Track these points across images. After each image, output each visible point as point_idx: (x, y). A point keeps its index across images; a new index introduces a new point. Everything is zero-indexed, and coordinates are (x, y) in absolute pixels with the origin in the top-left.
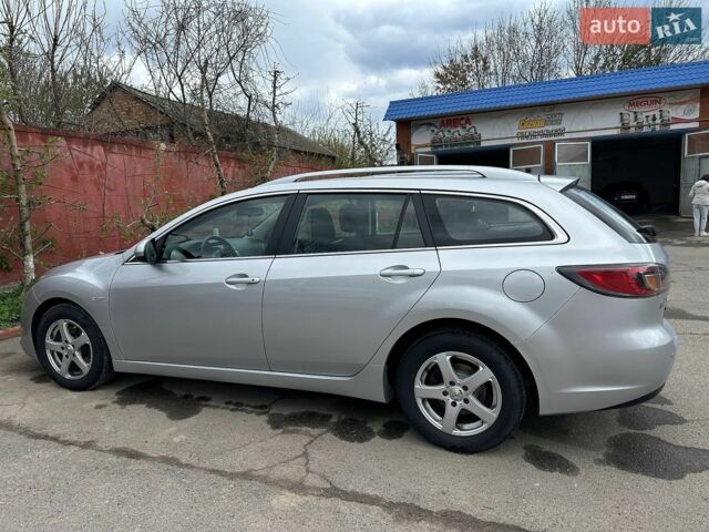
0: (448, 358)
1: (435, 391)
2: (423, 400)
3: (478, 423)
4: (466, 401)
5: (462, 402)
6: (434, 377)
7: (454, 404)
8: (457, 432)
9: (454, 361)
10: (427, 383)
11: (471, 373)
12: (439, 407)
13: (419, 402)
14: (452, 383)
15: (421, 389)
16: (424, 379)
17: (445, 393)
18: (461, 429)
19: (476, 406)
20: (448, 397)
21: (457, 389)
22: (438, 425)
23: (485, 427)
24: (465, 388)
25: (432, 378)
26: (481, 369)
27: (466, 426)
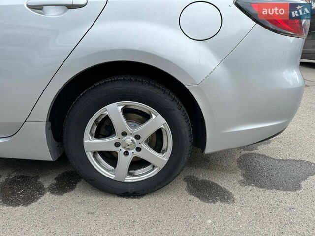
0: (120, 108)
1: (107, 144)
2: (94, 154)
3: (149, 167)
4: (139, 149)
5: (134, 151)
6: (105, 129)
7: (126, 153)
8: (130, 179)
9: (126, 111)
10: (98, 135)
11: (142, 122)
12: (111, 158)
13: (90, 156)
14: (124, 134)
15: (91, 143)
16: (94, 132)
17: (117, 144)
18: (134, 176)
19: (148, 153)
20: (120, 148)
21: (129, 139)
22: (110, 175)
23: (155, 171)
24: (138, 137)
25: (103, 131)
26: (154, 116)
27: (138, 172)
